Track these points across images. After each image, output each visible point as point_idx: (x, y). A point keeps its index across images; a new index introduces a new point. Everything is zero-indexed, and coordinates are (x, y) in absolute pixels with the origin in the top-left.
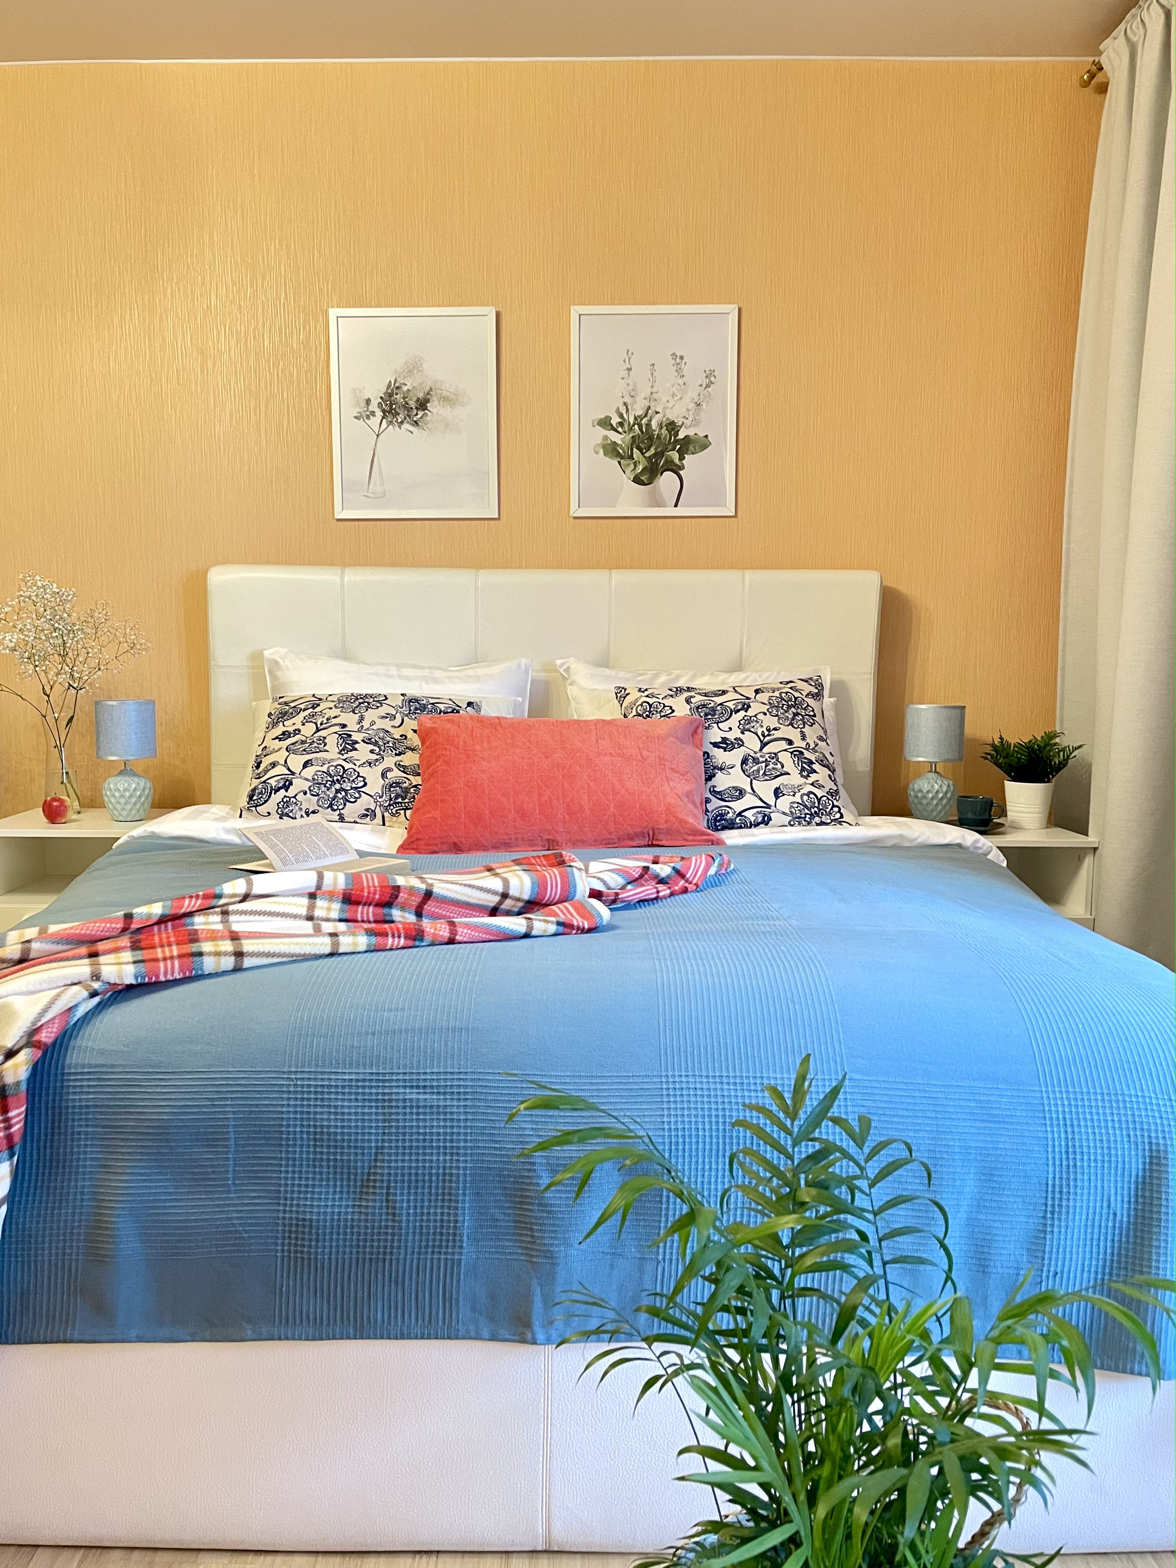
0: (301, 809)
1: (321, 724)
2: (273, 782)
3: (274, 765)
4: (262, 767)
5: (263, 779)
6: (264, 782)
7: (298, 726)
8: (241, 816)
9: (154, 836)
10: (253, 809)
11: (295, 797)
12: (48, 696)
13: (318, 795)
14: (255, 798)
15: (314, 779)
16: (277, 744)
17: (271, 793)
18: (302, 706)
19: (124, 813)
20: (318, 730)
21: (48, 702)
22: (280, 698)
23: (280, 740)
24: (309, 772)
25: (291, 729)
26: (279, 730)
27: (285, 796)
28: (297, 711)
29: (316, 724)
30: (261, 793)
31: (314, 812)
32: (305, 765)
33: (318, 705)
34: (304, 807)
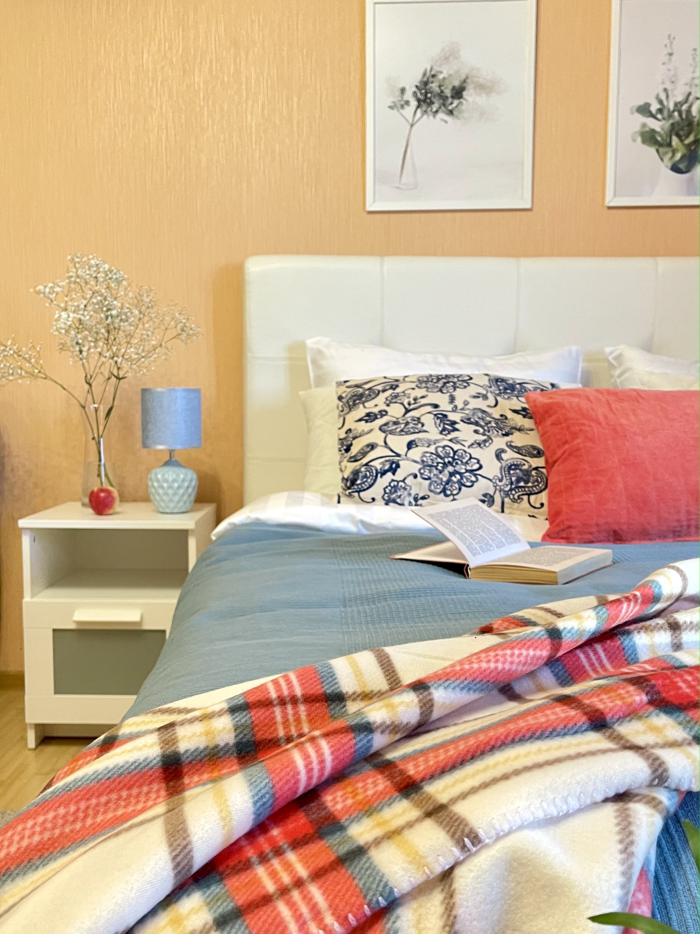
0: (410, 495)
1: (409, 404)
2: (377, 464)
3: (372, 446)
4: (354, 450)
5: (365, 461)
6: (366, 464)
7: (384, 407)
8: (339, 502)
9: (258, 523)
10: (356, 494)
11: (403, 481)
12: (90, 385)
13: (429, 478)
14: (359, 482)
15: (423, 461)
16: (363, 426)
17: (376, 476)
18: (380, 388)
19: (172, 505)
20: (407, 411)
21: (90, 391)
22: (345, 382)
23: (367, 421)
24: (416, 453)
25: (376, 410)
26: (361, 411)
27: (393, 480)
28: (373, 393)
29: (402, 404)
30: (365, 476)
31: (423, 498)
32: (410, 445)
33: (397, 386)
34: (413, 492)
